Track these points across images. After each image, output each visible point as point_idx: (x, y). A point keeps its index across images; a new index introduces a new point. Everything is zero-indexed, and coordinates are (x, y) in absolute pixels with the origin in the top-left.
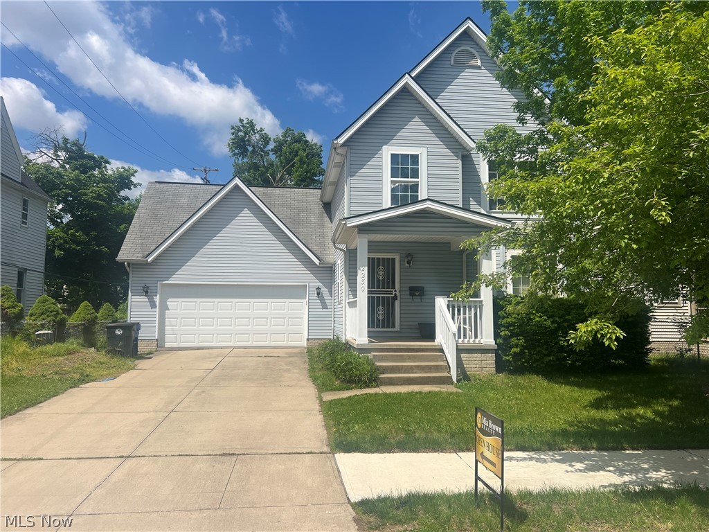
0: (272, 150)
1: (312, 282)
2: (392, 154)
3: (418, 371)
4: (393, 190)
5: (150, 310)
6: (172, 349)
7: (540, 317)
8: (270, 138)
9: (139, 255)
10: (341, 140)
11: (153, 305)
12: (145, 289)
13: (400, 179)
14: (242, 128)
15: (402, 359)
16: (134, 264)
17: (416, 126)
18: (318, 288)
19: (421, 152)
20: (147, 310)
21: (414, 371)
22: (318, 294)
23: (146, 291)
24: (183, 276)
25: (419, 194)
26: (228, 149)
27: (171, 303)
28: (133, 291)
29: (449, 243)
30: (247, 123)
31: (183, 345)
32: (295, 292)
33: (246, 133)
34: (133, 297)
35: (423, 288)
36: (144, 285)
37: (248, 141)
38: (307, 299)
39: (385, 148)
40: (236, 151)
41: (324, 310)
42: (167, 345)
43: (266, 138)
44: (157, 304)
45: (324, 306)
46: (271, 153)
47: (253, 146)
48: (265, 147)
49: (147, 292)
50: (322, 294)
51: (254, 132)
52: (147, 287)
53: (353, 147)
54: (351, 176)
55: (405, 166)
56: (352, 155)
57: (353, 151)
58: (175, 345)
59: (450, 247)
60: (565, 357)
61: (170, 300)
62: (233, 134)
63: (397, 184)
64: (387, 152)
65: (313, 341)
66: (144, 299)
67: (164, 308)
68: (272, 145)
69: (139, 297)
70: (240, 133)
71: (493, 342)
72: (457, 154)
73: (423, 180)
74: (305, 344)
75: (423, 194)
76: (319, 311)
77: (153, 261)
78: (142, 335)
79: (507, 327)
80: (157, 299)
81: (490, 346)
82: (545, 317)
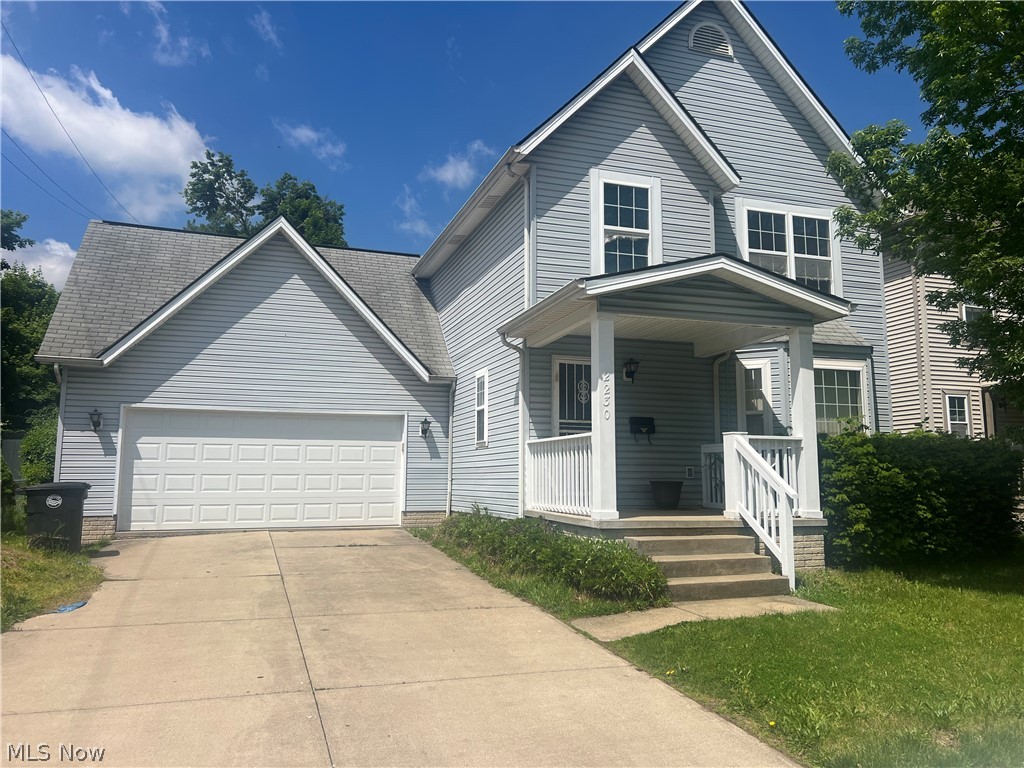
0: (258, 207)
1: (414, 410)
2: (605, 184)
3: (724, 571)
4: (608, 247)
5: (103, 458)
6: (144, 535)
7: (888, 469)
8: (257, 188)
9: (83, 351)
10: (526, 149)
11: (109, 450)
12: (95, 418)
13: (619, 228)
14: (210, 168)
15: (686, 548)
16: (71, 369)
17: (642, 141)
18: (426, 422)
19: (652, 185)
20: (98, 459)
21: (718, 571)
22: (424, 431)
23: (97, 422)
24: (172, 394)
25: (649, 256)
26: (185, 199)
27: (145, 445)
28: (67, 421)
29: (692, 344)
30: (220, 161)
31: (167, 526)
32: (383, 427)
33: (218, 176)
34: (66, 433)
35: (653, 419)
36: (92, 410)
37: (220, 189)
38: (404, 440)
39: (593, 171)
40: (199, 204)
41: (434, 460)
42: (135, 526)
43: (251, 187)
44: (119, 447)
45: (435, 453)
46: (257, 212)
47: (228, 198)
48: (246, 202)
49: (96, 425)
50: (431, 432)
51: (229, 175)
52: (100, 415)
53: (540, 165)
54: (539, 216)
55: (625, 205)
56: (540, 179)
57: (541, 172)
58: (151, 526)
59: (692, 351)
60: (926, 538)
61: (144, 439)
62: (193, 175)
63: (615, 237)
64: (597, 179)
65: (413, 516)
66: (90, 437)
67: (131, 455)
68: (257, 201)
69: (79, 433)
70: (206, 176)
71: (820, 515)
72: (706, 194)
73: (655, 231)
74: (398, 520)
75: (654, 256)
76: (427, 463)
77: (112, 364)
78: (90, 507)
79: (840, 488)
80: (118, 438)
81: (817, 520)
82: (897, 470)
